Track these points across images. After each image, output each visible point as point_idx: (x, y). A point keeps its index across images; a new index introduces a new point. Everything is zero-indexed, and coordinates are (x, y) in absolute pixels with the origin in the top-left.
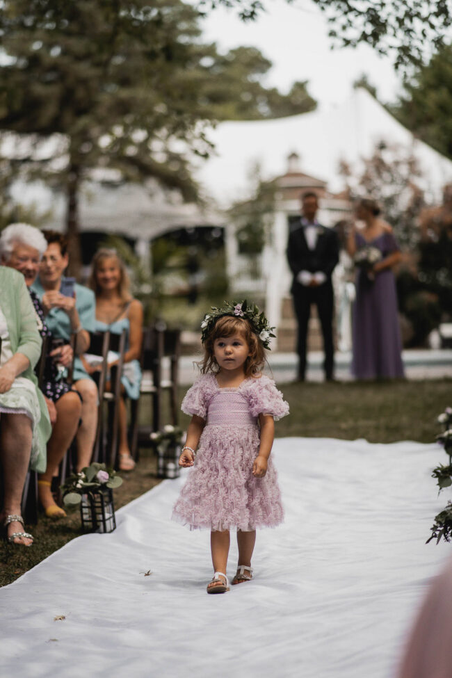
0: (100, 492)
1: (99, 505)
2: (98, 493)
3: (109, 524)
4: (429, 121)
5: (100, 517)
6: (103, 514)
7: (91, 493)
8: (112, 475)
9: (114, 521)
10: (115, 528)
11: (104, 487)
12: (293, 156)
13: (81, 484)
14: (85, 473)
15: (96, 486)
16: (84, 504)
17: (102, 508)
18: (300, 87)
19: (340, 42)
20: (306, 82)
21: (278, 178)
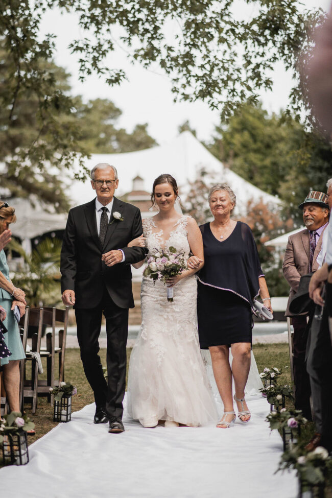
0: (18, 434)
1: (16, 443)
2: (17, 435)
3: (24, 459)
4: (236, 155)
5: (18, 453)
6: (19, 450)
7: (11, 435)
8: (27, 421)
9: (28, 456)
10: (28, 461)
11: (21, 430)
12: (138, 178)
13: (3, 428)
14: (6, 419)
15: (14, 429)
16: (5, 443)
17: (19, 445)
18: (142, 128)
19: (180, 97)
20: (147, 125)
21: (127, 195)
